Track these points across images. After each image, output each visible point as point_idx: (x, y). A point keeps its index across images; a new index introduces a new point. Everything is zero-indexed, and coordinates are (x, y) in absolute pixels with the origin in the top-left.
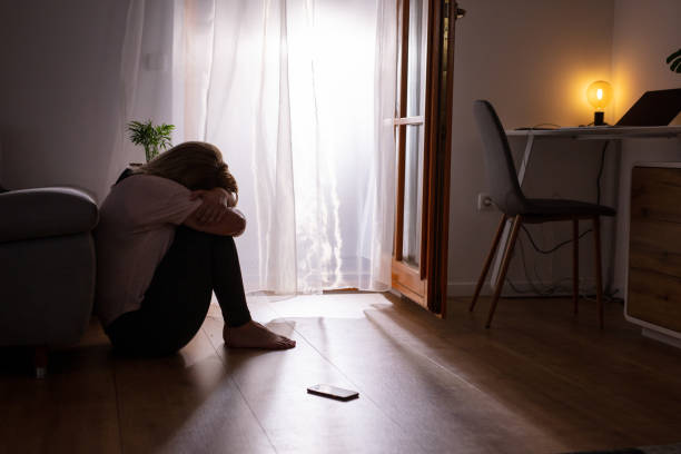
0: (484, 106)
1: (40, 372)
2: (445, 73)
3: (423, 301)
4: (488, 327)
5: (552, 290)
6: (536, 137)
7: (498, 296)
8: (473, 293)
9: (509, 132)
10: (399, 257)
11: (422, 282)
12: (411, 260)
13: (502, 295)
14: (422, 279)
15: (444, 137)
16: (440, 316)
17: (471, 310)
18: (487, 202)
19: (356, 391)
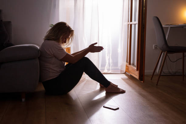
0: (156, 18)
1: (23, 100)
2: (144, 8)
3: (137, 77)
4: (157, 85)
5: (175, 73)
6: (171, 27)
7: (160, 75)
8: (152, 74)
9: (163, 26)
10: (130, 64)
11: (137, 72)
12: (133, 64)
13: (161, 75)
14: (137, 71)
15: (144, 28)
16: (142, 82)
17: (151, 79)
18: (156, 47)
19: (119, 107)
